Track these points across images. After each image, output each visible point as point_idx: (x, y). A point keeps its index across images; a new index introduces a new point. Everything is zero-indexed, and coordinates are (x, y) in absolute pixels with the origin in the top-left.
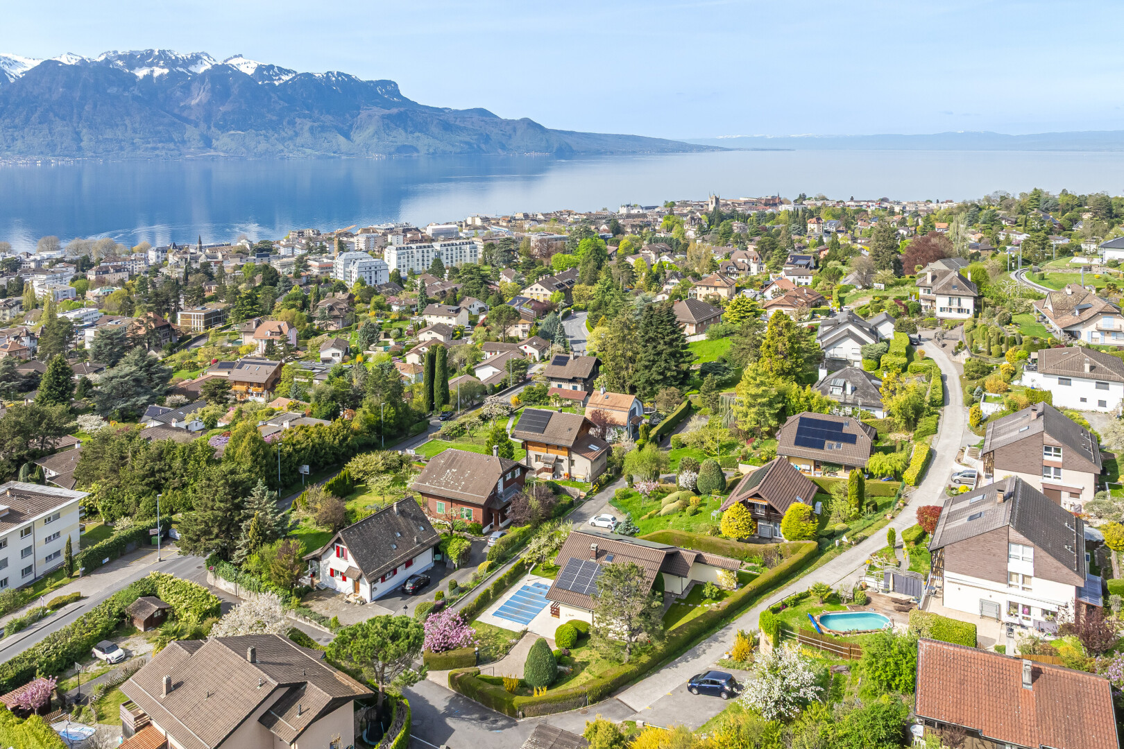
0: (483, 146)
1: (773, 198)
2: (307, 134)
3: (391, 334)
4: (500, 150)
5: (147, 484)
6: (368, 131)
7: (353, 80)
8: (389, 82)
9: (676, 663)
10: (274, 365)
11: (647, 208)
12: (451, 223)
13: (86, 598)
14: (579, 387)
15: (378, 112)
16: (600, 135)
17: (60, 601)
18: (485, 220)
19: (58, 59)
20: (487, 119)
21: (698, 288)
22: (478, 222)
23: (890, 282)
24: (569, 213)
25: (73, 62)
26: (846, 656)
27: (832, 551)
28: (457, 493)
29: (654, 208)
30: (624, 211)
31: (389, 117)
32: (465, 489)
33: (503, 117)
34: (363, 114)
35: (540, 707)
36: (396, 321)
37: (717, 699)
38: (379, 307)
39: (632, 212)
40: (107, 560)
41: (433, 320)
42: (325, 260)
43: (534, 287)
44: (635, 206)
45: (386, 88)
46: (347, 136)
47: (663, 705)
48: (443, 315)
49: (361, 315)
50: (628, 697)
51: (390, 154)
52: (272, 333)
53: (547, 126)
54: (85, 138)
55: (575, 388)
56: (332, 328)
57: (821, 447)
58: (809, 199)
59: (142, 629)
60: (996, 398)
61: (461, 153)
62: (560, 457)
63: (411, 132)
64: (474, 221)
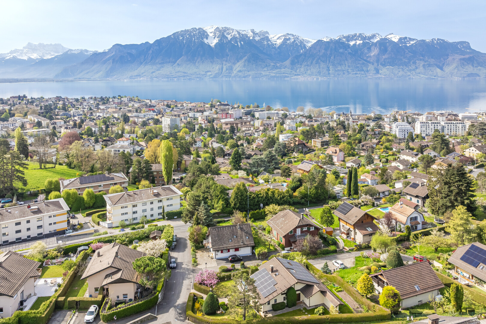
2: (421, 68)
3: (382, 161)
6: (452, 66)
8: (465, 42)
15: (458, 57)
19: (323, 39)
25: (328, 40)
28: (278, 229)
31: (464, 59)
32: (281, 228)
34: (450, 58)
38: (387, 148)
40: (176, 217)
43: (471, 148)
45: (463, 45)
46: (441, 69)
51: (464, 77)
54: (331, 70)
55: (418, 201)
57: (476, 266)
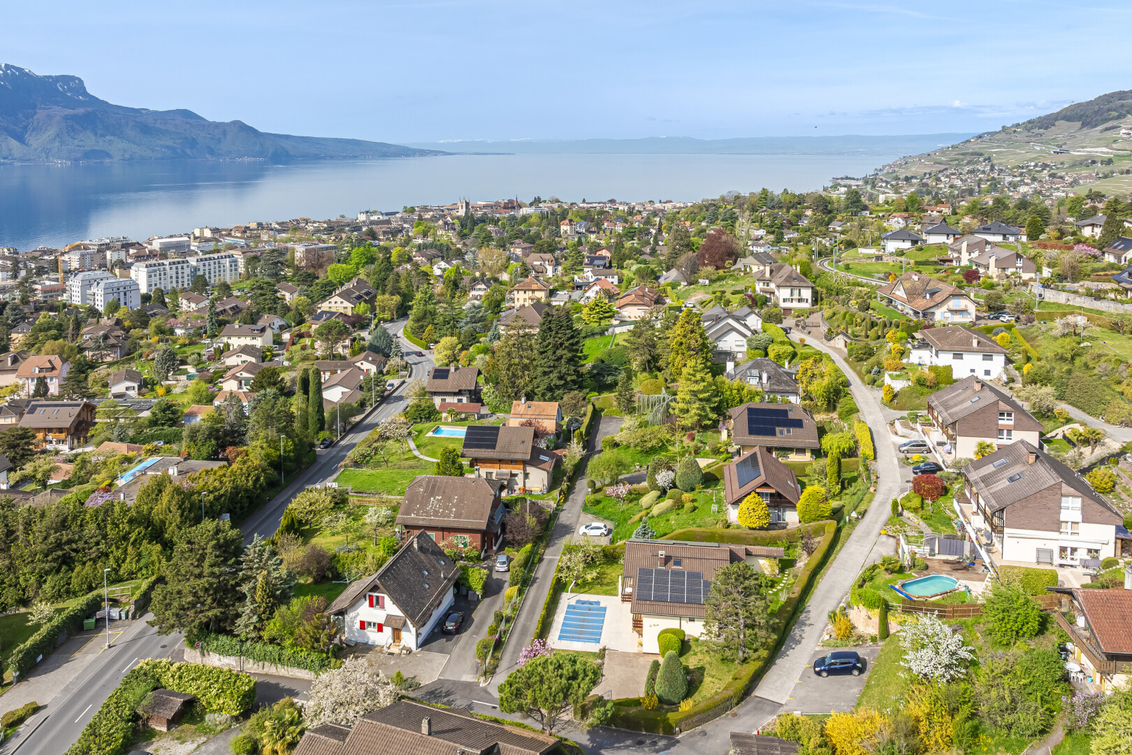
0: (188, 151)
1: (511, 201)
3: (189, 360)
4: (208, 156)
5: (54, 560)
6: (47, 134)
7: (27, 75)
8: (73, 78)
9: (785, 652)
10: (78, 405)
11: (387, 214)
12: (175, 236)
13: (45, 707)
14: (465, 400)
15: (59, 112)
16: (318, 139)
17: (15, 718)
18: (215, 231)
20: (192, 121)
21: (515, 292)
22: (208, 234)
23: (714, 277)
24: (307, 222)
26: (949, 617)
27: (846, 527)
28: (451, 520)
29: (394, 213)
30: (362, 218)
31: (73, 117)
32: (458, 515)
33: (210, 119)
34: (41, 114)
35: (695, 719)
36: (185, 345)
37: (848, 677)
38: (160, 331)
39: (372, 218)
40: (41, 657)
41: (236, 342)
42: (47, 283)
43: (333, 300)
44: (375, 213)
45: (68, 85)
46: (21, 139)
47: (802, 693)
48: (246, 336)
49: (142, 342)
50: (764, 691)
51: (76, 160)
52: (41, 370)
53: (261, 130)
55: (460, 401)
56: (109, 359)
57: (774, 434)
58: (545, 201)
59: (164, 729)
60: (897, 376)
61: (162, 159)
62: (514, 472)
63: (102, 136)
64: (202, 232)
